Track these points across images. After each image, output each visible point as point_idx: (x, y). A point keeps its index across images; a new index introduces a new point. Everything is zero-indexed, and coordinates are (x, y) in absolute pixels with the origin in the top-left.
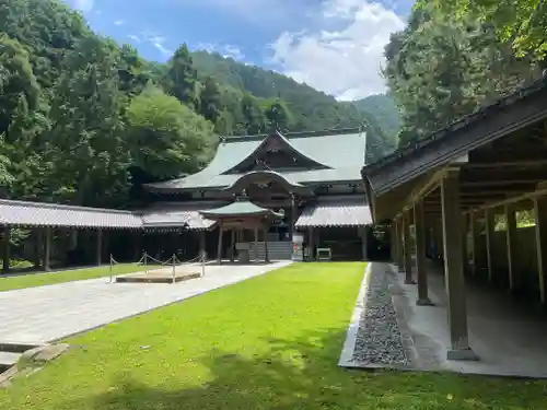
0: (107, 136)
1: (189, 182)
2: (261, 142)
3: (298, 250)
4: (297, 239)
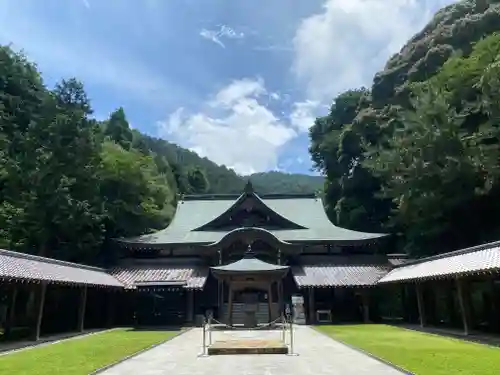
0: (86, 184)
1: (161, 237)
2: (234, 202)
3: (299, 312)
4: (296, 300)
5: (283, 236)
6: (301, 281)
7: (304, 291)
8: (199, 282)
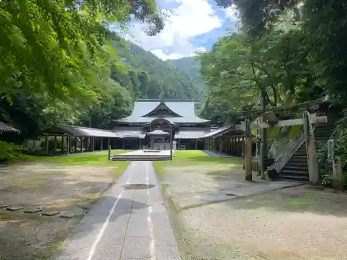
1: (128, 120)
3: (175, 146)
4: (174, 142)
5: (172, 120)
6: (176, 136)
7: (177, 140)
8: (143, 136)
